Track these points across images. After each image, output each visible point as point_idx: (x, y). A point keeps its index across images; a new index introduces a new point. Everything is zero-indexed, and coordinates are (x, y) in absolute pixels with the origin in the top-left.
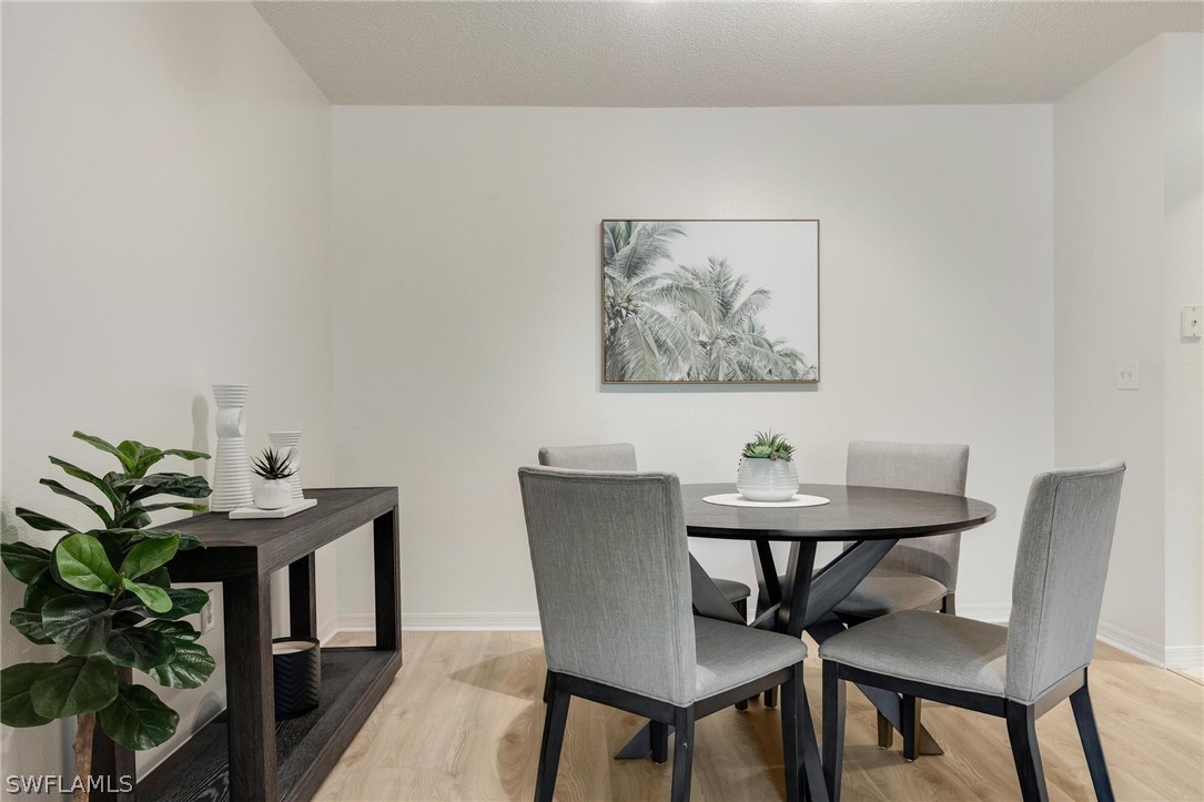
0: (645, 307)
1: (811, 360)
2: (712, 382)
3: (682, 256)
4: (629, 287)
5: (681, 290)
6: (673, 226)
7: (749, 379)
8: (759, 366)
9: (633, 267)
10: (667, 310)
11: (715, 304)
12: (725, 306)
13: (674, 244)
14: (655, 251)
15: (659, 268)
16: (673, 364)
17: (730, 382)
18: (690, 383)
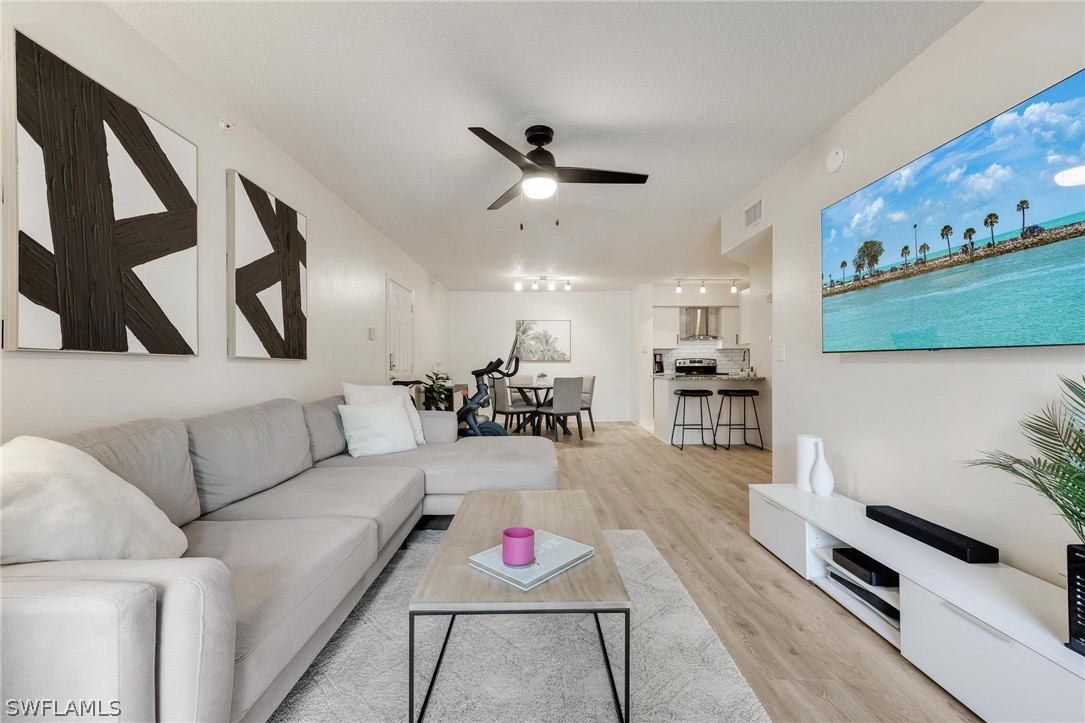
0: (527, 342)
1: (568, 355)
2: (543, 361)
3: (536, 329)
4: (523, 337)
5: (536, 338)
6: (534, 322)
7: (553, 360)
8: (555, 357)
9: (524, 332)
10: (533, 343)
11: (544, 340)
12: (547, 342)
13: (534, 326)
14: (530, 328)
15: (530, 332)
16: (534, 356)
17: (548, 361)
18: (538, 361)
